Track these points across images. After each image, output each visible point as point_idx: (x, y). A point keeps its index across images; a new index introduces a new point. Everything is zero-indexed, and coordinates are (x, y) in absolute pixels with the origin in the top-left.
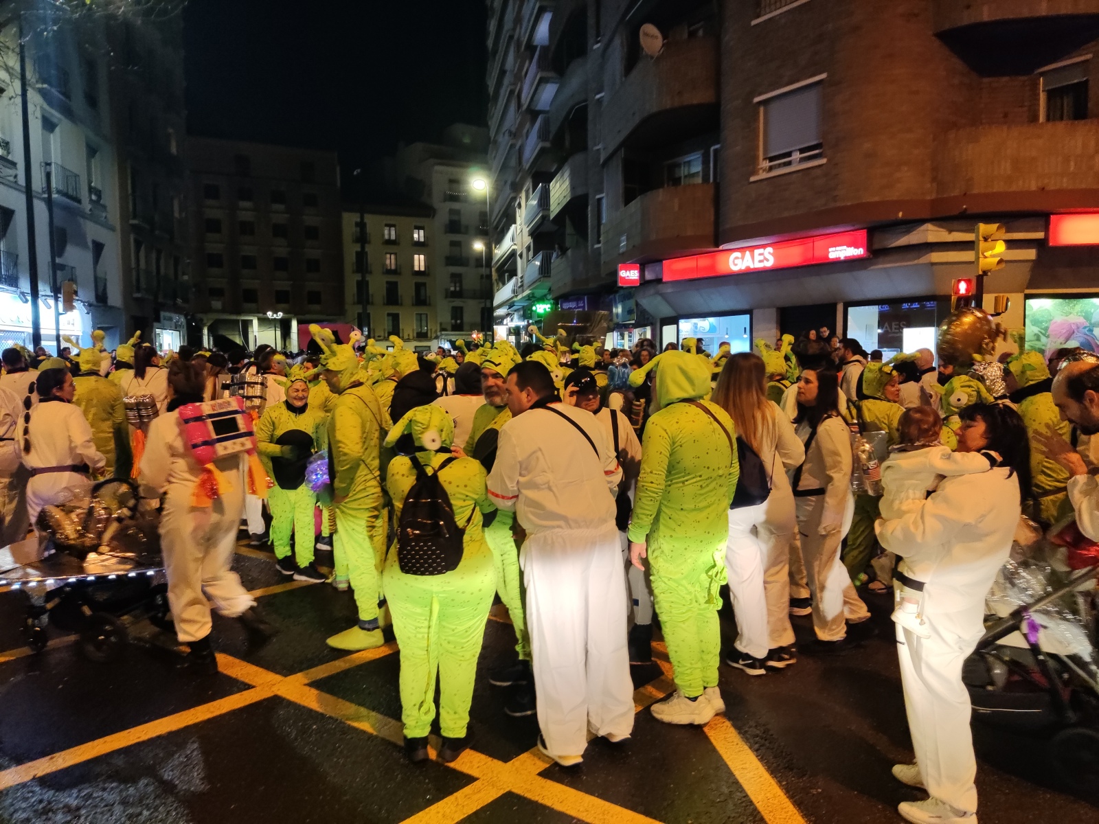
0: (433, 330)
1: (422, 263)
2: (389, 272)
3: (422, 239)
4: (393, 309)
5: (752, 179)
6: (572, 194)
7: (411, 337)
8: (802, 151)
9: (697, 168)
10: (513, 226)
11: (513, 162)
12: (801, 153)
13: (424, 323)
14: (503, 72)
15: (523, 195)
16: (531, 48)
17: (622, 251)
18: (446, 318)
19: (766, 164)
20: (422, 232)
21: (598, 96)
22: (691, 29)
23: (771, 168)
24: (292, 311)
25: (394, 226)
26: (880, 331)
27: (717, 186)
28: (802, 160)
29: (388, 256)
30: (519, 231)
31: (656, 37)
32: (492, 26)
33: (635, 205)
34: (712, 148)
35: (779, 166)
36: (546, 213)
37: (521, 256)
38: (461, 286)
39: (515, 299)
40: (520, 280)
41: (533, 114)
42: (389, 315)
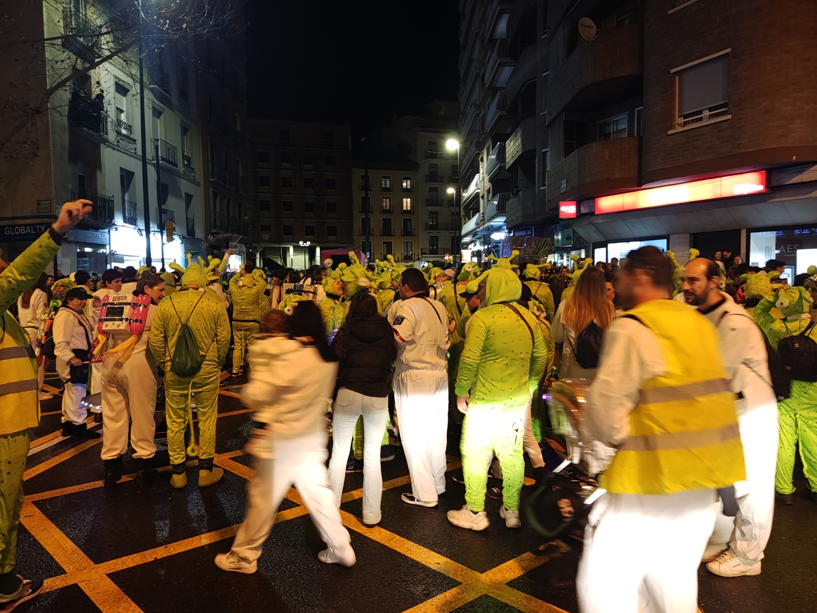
0: (416, 255)
1: (409, 205)
2: (386, 211)
3: (409, 187)
4: (388, 239)
5: (669, 132)
6: (523, 150)
7: (400, 259)
8: (710, 109)
9: (624, 125)
10: (477, 175)
11: (477, 128)
12: (709, 112)
13: (409, 249)
14: (471, 60)
15: (485, 152)
16: (492, 41)
17: (562, 191)
18: (426, 245)
19: (681, 120)
20: (409, 182)
21: (544, 75)
22: (619, 19)
23: (685, 124)
24: (316, 242)
25: (389, 178)
26: (778, 252)
27: (640, 138)
28: (711, 116)
29: (384, 200)
30: (481, 179)
31: (592, 27)
32: (464, 26)
33: (573, 156)
34: (636, 109)
35: (692, 121)
36: (502, 164)
37: (483, 197)
38: (437, 221)
39: (478, 230)
40: (481, 216)
41: (493, 90)
42: (384, 243)
